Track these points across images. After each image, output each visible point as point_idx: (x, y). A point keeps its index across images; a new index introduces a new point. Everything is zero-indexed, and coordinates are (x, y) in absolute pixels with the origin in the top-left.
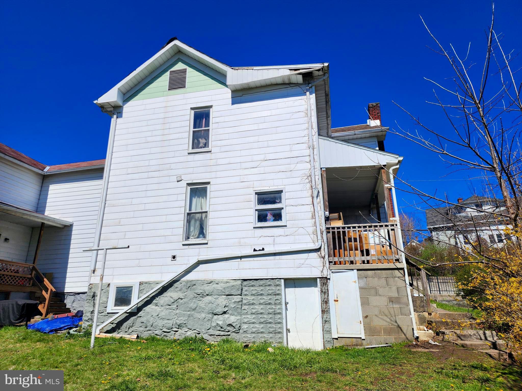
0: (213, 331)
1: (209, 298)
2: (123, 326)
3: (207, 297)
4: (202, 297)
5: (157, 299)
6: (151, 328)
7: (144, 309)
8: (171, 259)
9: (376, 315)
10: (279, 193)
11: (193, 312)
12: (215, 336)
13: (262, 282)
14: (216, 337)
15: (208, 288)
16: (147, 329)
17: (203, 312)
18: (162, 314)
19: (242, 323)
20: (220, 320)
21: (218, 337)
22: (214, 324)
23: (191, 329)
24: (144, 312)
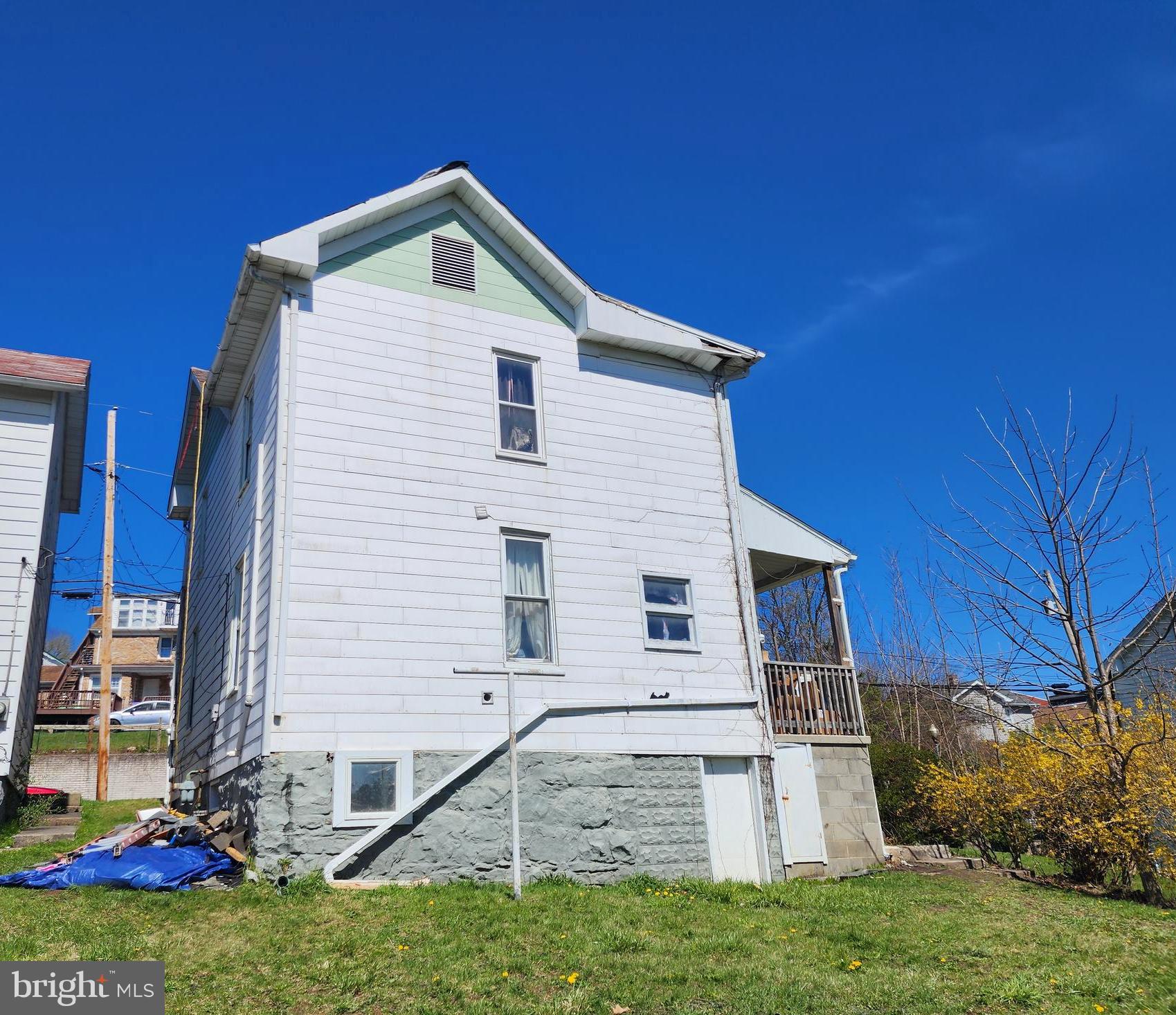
0: (582, 862)
1: (573, 793)
2: (376, 861)
3: (568, 790)
4: (559, 790)
5: (459, 792)
6: (449, 863)
7: (430, 816)
8: (480, 699)
9: (838, 823)
10: (681, 584)
11: (540, 824)
12: (587, 873)
13: (667, 762)
14: (589, 874)
15: (573, 771)
16: (438, 864)
17: (561, 822)
18: (474, 828)
19: (639, 843)
20: (599, 839)
21: (593, 874)
22: (585, 849)
23: (536, 861)
24: (427, 823)
